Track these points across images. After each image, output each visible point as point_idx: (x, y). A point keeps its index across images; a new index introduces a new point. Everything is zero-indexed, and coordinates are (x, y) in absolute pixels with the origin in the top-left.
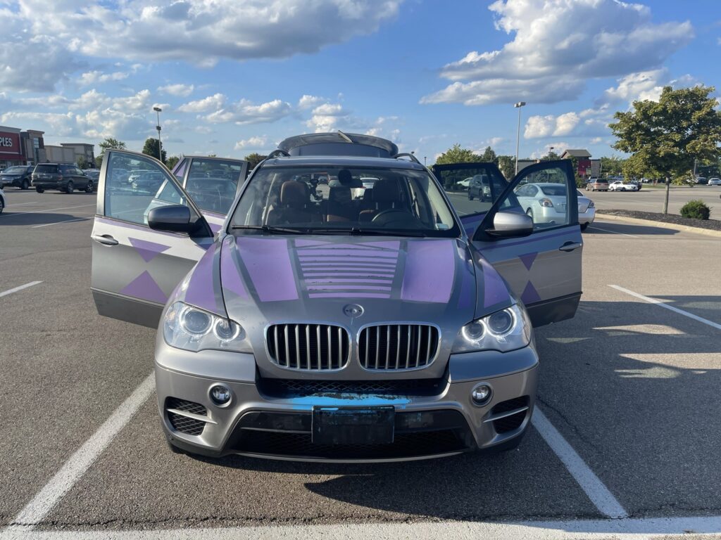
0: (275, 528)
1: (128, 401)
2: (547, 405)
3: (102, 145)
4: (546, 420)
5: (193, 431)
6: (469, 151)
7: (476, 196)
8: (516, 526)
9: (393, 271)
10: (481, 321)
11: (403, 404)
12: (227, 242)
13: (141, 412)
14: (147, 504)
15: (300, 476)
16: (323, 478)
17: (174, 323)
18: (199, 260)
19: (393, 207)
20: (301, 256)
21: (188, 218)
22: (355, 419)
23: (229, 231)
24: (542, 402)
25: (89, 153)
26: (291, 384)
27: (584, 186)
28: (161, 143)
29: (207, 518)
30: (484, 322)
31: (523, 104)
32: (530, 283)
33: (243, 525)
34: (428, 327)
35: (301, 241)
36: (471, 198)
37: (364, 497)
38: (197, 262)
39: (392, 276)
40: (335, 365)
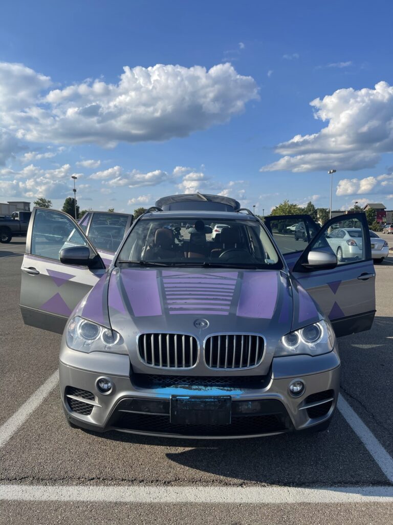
0: (142, 488)
1: (42, 388)
2: (351, 396)
3: (35, 203)
4: (350, 408)
5: (85, 412)
6: (296, 205)
7: (301, 238)
8: (325, 491)
9: (232, 294)
10: (296, 332)
11: (237, 395)
12: (114, 273)
13: (51, 396)
14: (50, 467)
15: (163, 447)
16: (180, 450)
17: (74, 331)
18: (94, 285)
19: (236, 247)
20: (165, 283)
21: (88, 255)
22: (202, 406)
23: (116, 265)
24: (348, 394)
25: (27, 208)
26: (155, 378)
27: (381, 230)
28: (76, 201)
29: (93, 479)
30: (299, 334)
31: (334, 171)
32: (336, 304)
33: (119, 485)
34: (256, 336)
35: (166, 272)
36: (297, 239)
37: (210, 466)
38: (93, 286)
39: (231, 298)
40: (188, 364)
